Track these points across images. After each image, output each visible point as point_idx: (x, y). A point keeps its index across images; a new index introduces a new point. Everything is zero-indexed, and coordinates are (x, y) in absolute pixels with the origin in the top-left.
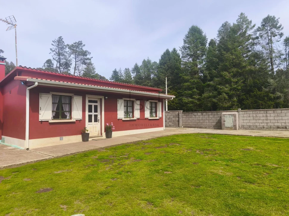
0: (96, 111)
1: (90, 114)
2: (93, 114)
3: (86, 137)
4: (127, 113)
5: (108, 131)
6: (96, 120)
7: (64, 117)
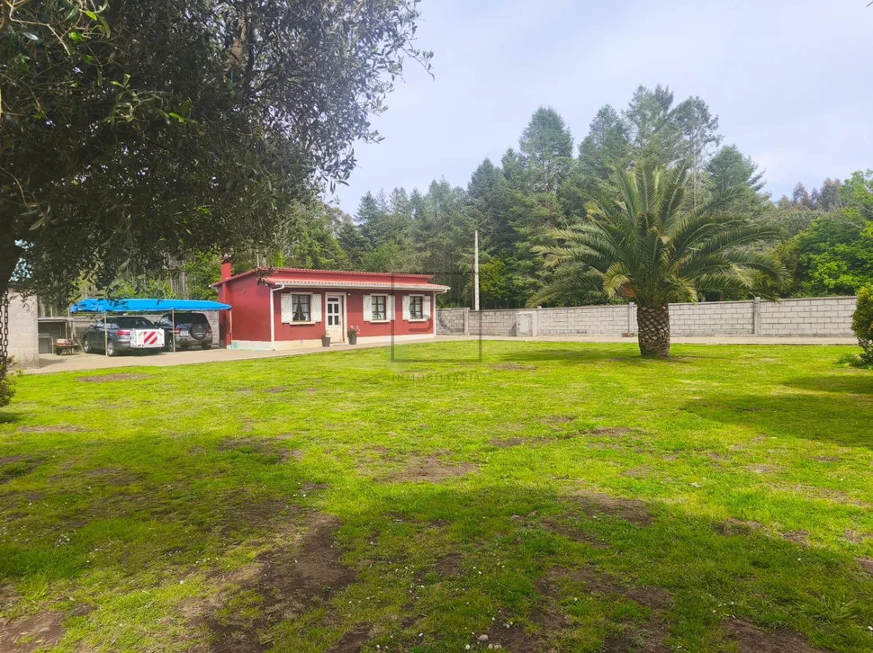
0: (337, 311)
1: (330, 314)
2: (333, 314)
3: (326, 342)
4: (376, 313)
5: (352, 336)
6: (337, 323)
7: (303, 319)
